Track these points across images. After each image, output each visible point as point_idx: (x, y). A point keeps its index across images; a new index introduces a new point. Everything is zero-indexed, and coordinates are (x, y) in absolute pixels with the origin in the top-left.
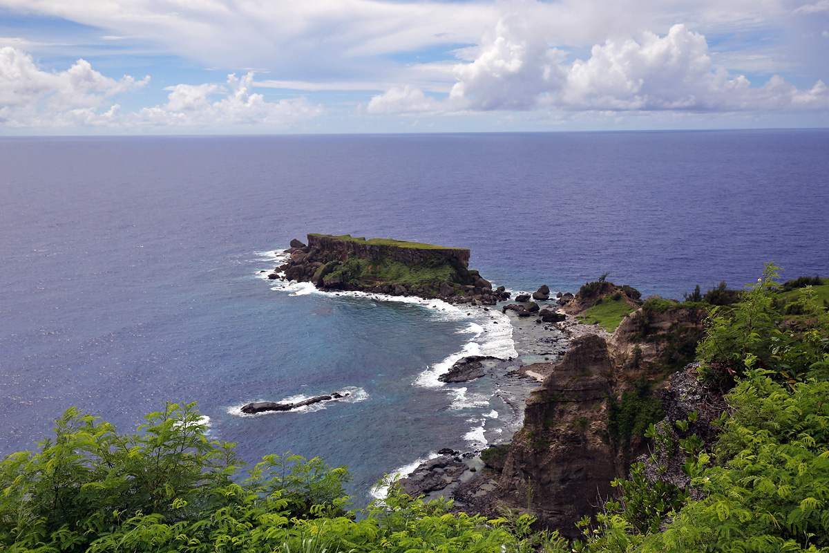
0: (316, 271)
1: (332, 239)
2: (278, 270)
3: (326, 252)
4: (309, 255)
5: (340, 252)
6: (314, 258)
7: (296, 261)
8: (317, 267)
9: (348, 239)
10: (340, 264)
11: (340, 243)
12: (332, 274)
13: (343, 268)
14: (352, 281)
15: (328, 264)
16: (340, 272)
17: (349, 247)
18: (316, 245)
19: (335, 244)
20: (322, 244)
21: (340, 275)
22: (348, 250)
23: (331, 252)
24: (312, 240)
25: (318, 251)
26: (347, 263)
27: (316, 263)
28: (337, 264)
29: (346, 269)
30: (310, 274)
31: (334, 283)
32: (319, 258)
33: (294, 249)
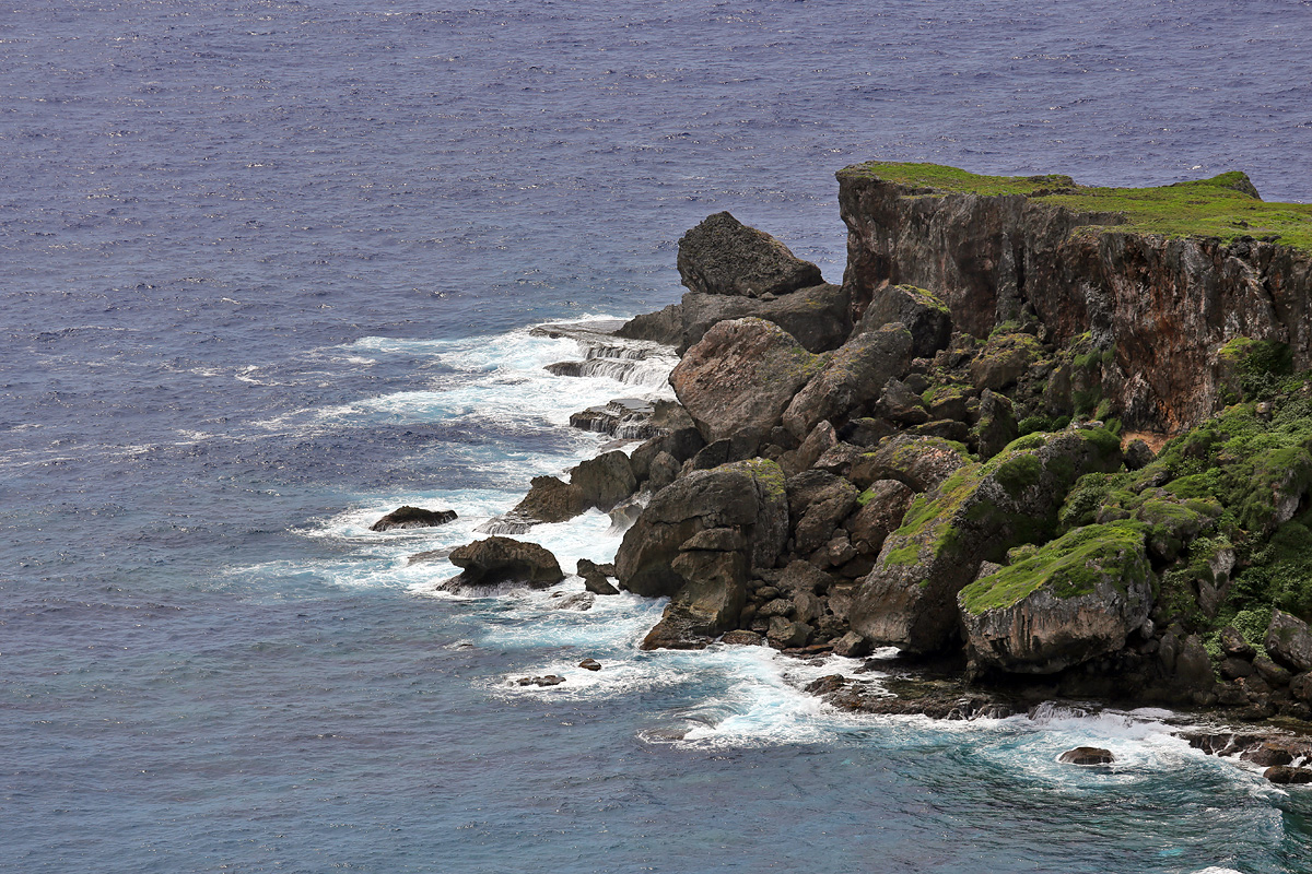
0: (896, 520)
1: (1064, 220)
2: (550, 501)
3: (1007, 341)
4: (840, 365)
5: (1139, 348)
6: (892, 394)
7: (720, 421)
8: (915, 481)
9: (1220, 221)
10: (1136, 460)
11: (1137, 258)
12: (1051, 557)
13: (1154, 500)
14: (1239, 630)
15: (1010, 453)
16: (1126, 536)
17: (1222, 296)
18: (912, 272)
19: (1087, 263)
20: (968, 265)
21: (1123, 569)
22: (1214, 320)
23: (1051, 345)
24: (886, 221)
25: (931, 332)
26: (1203, 451)
27: (899, 447)
28: (1107, 456)
29: (1183, 511)
30: (839, 546)
31: (1067, 646)
32: (935, 396)
33: (713, 304)
